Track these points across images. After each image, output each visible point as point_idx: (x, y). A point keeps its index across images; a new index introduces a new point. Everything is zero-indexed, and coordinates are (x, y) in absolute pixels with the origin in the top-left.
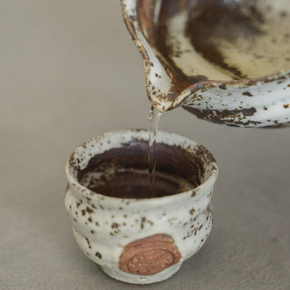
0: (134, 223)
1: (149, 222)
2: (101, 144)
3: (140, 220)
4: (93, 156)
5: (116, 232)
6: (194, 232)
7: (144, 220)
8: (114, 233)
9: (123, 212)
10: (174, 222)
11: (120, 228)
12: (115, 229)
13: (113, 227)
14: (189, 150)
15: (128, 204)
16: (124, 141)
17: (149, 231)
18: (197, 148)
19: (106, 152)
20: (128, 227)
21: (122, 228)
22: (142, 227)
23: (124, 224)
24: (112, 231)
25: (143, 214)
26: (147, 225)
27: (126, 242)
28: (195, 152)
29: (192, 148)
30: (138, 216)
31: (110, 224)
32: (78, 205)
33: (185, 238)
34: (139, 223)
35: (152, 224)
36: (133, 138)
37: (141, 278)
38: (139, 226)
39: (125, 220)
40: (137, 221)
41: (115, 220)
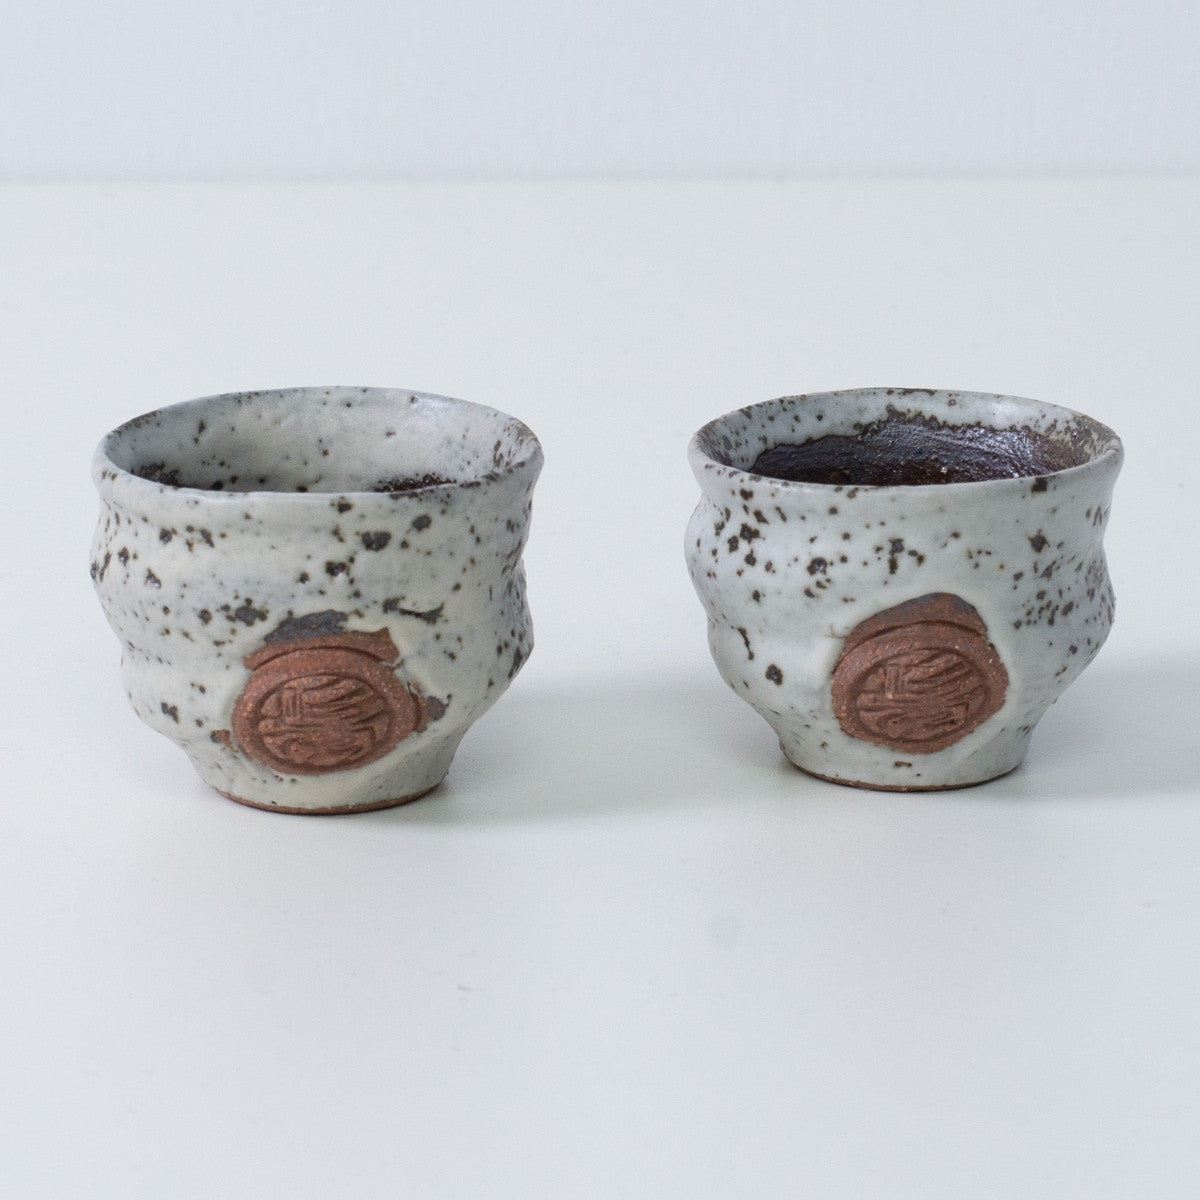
0: (870, 555)
1: (913, 553)
2: (797, 418)
3: (888, 547)
4: (771, 445)
5: (819, 584)
6: (1047, 614)
7: (897, 545)
8: (815, 590)
9: (838, 524)
10: (983, 559)
11: (831, 572)
12: (819, 576)
13: (812, 570)
15: (852, 495)
16: (865, 419)
17: (913, 584)
19: (809, 441)
20: (854, 565)
21: (835, 572)
22: (893, 566)
23: (844, 559)
24: (810, 581)
25: (895, 529)
26: (905, 561)
27: (846, 618)
30: (878, 536)
31: (805, 561)
32: (719, 528)
33: (1017, 625)
34: (885, 555)
35: (921, 559)
36: (891, 410)
37: (898, 765)
38: (885, 565)
39: (846, 548)
40: (879, 549)
41: (819, 550)
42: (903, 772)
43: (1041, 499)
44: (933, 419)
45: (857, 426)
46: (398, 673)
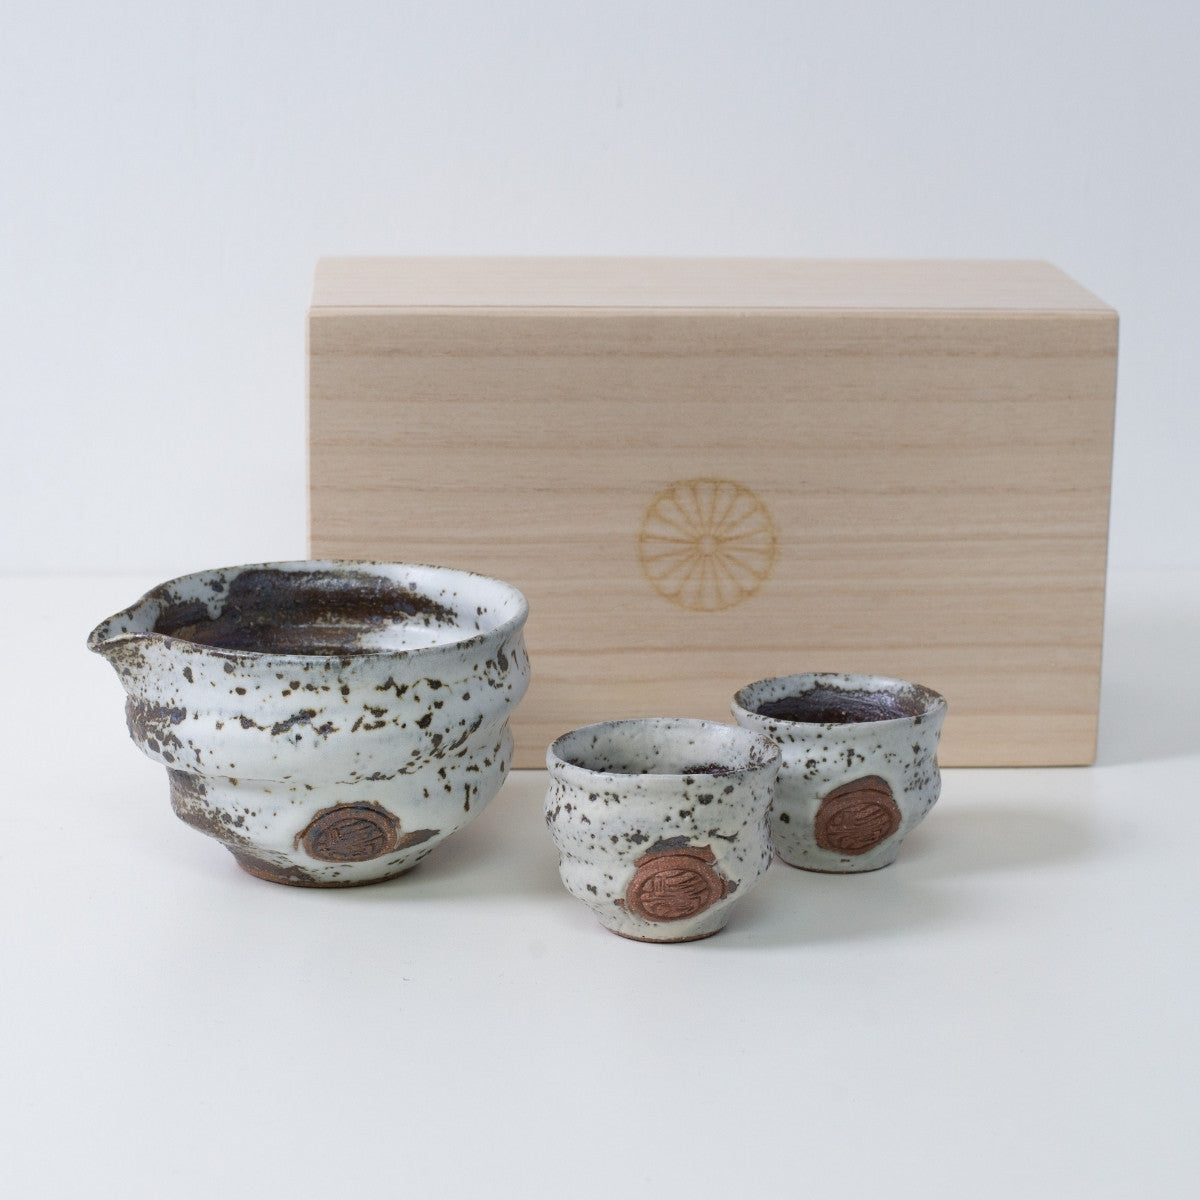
0: (838, 757)
1: (859, 756)
2: (773, 689)
3: (846, 754)
4: (763, 702)
5: (811, 773)
6: (918, 785)
7: (851, 752)
8: (809, 776)
9: (822, 742)
10: (892, 758)
11: (818, 766)
12: (812, 769)
13: (808, 766)
14: (902, 695)
15: (829, 728)
16: (805, 689)
17: (859, 771)
18: (913, 690)
19: (779, 701)
20: (830, 763)
21: (821, 767)
22: (849, 763)
23: (824, 760)
24: (807, 771)
25: (850, 744)
26: (855, 760)
27: (825, 789)
28: (910, 696)
29: (905, 690)
30: (842, 748)
31: (804, 761)
33: (906, 790)
34: (845, 757)
35: (863, 759)
36: (816, 683)
37: (843, 861)
38: (845, 762)
39: (826, 754)
40: (842, 755)
41: (812, 755)
42: (845, 864)
43: (919, 727)
44: (838, 687)
45: (801, 692)
46: (715, 868)
